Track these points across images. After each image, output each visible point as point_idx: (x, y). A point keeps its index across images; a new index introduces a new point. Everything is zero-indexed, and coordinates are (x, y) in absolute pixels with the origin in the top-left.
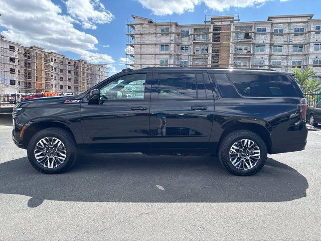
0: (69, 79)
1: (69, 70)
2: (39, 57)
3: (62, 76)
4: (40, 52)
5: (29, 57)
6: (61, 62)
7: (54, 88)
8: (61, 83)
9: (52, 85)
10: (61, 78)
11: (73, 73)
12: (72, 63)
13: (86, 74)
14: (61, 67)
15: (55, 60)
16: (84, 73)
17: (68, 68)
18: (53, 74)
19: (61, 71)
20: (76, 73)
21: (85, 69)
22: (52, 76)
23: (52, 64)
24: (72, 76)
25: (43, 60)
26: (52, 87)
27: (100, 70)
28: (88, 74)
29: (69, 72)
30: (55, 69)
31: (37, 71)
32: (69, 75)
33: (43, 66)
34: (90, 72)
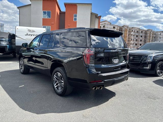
0: (141, 40)
1: (141, 35)
2: (126, 30)
3: (137, 39)
4: (127, 28)
5: (122, 31)
6: (138, 32)
7: (132, 45)
8: (136, 43)
9: (131, 43)
10: (137, 40)
11: (143, 37)
12: (144, 32)
13: (151, 37)
14: (137, 34)
15: (134, 31)
16: (150, 37)
17: (141, 34)
18: (132, 38)
19: (137, 36)
20: (145, 37)
21: (151, 35)
22: (132, 39)
23: (132, 33)
24: (143, 39)
25: (128, 31)
26: (131, 45)
27: (161, 34)
28: (153, 37)
29: (141, 36)
30: (134, 35)
31: (124, 37)
32: (141, 38)
33: (128, 35)
34: (154, 36)
